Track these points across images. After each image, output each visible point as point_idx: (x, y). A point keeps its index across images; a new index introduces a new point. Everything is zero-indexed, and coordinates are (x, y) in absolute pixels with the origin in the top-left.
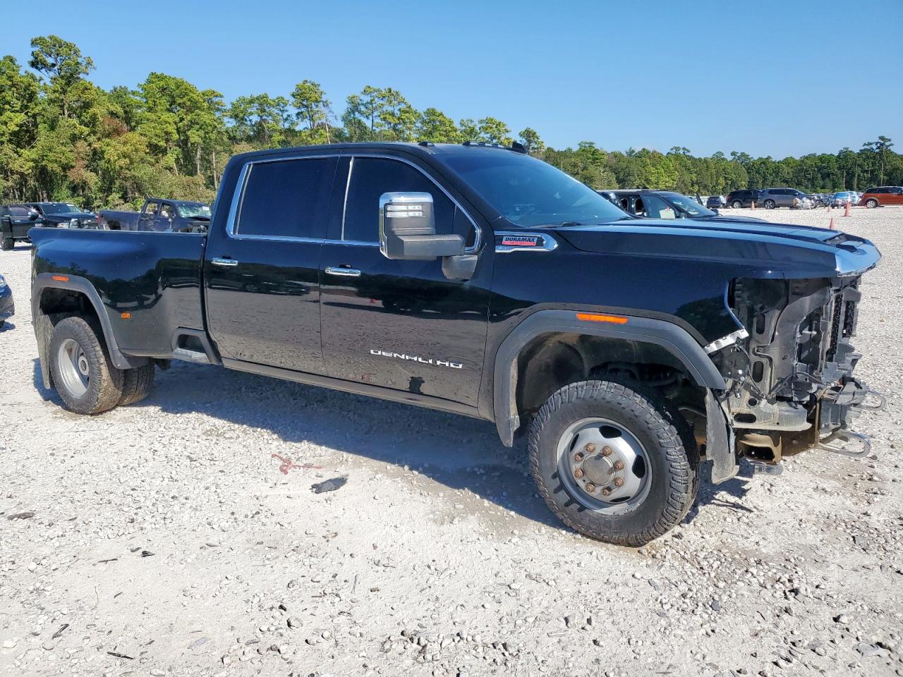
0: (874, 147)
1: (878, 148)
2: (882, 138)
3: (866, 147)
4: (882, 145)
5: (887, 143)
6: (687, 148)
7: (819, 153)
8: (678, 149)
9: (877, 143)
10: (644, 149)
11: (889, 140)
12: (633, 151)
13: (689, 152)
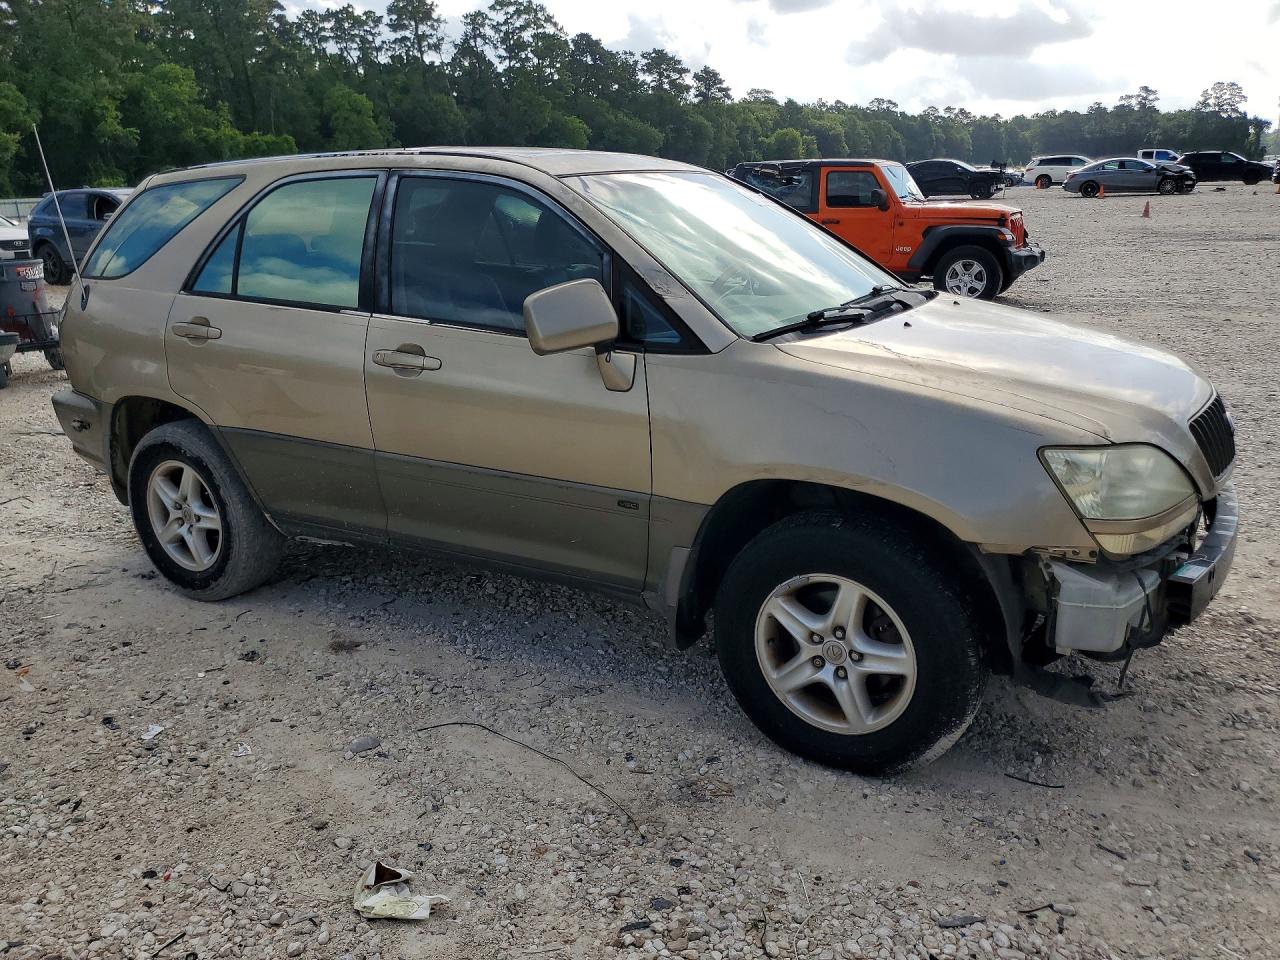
0: (1134, 102)
1: (1140, 103)
2: (1146, 89)
3: (1123, 102)
4: (1145, 99)
5: (1151, 97)
6: (894, 101)
7: (1060, 110)
8: (880, 101)
9: (1139, 96)
10: (838, 102)
11: (1154, 92)
12: (824, 105)
13: (895, 105)
